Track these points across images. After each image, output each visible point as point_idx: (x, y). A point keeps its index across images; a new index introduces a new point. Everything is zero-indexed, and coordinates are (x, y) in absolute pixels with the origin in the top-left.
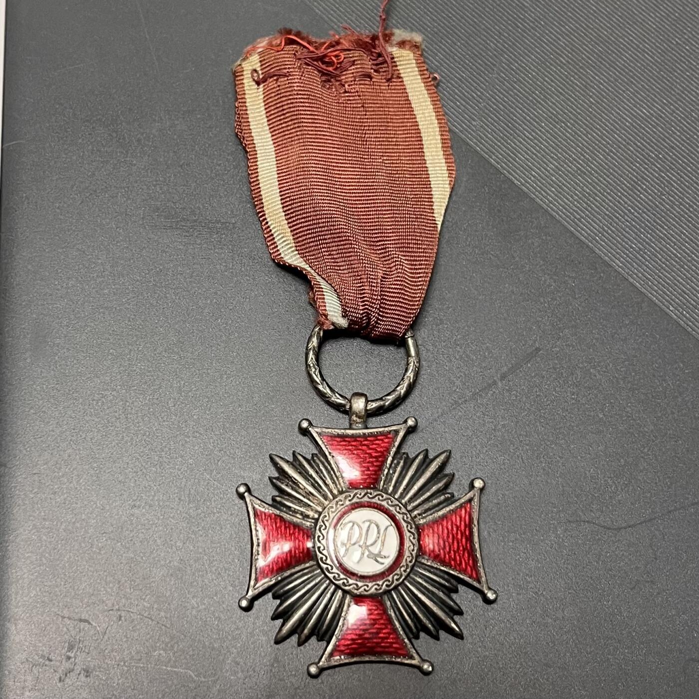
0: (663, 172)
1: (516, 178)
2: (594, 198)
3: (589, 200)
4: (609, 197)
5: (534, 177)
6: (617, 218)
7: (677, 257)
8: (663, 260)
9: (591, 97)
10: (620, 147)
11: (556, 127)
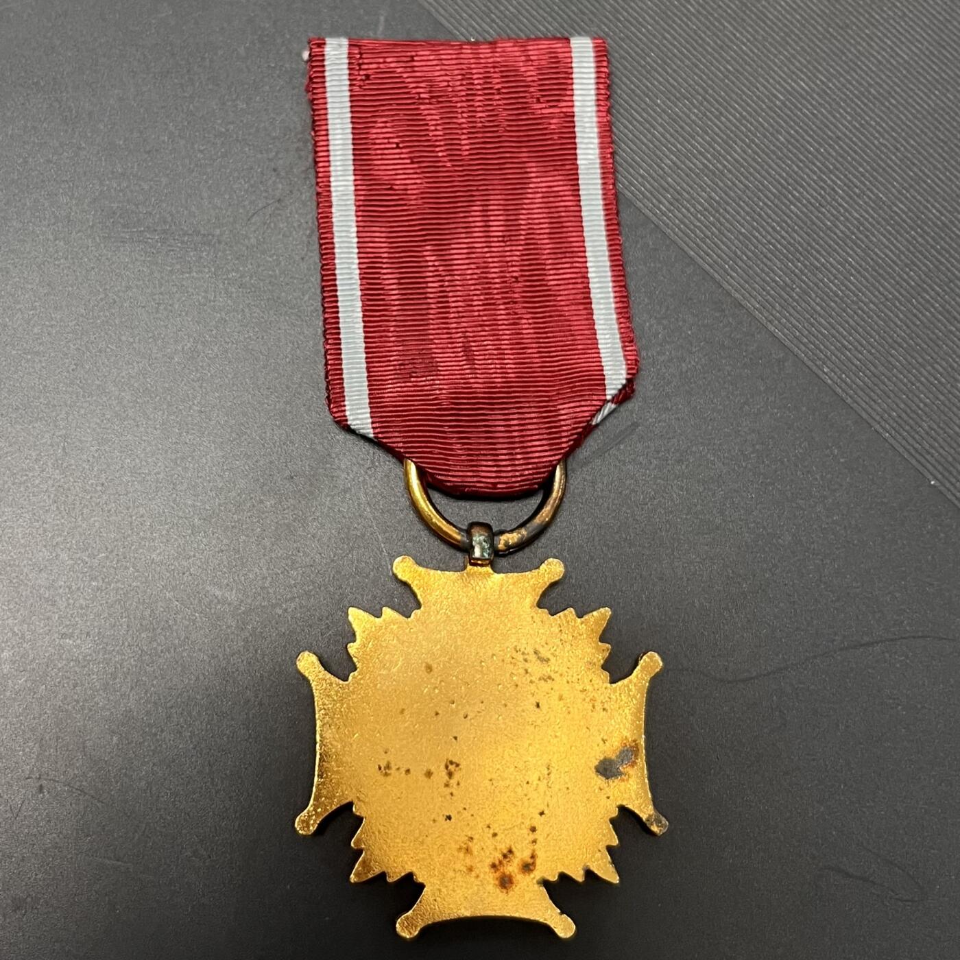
0: (824, 174)
2: (725, 210)
3: (717, 211)
4: (746, 208)
6: (756, 238)
7: (837, 296)
8: (818, 300)
9: (728, 62)
10: (765, 136)
11: (676, 106)
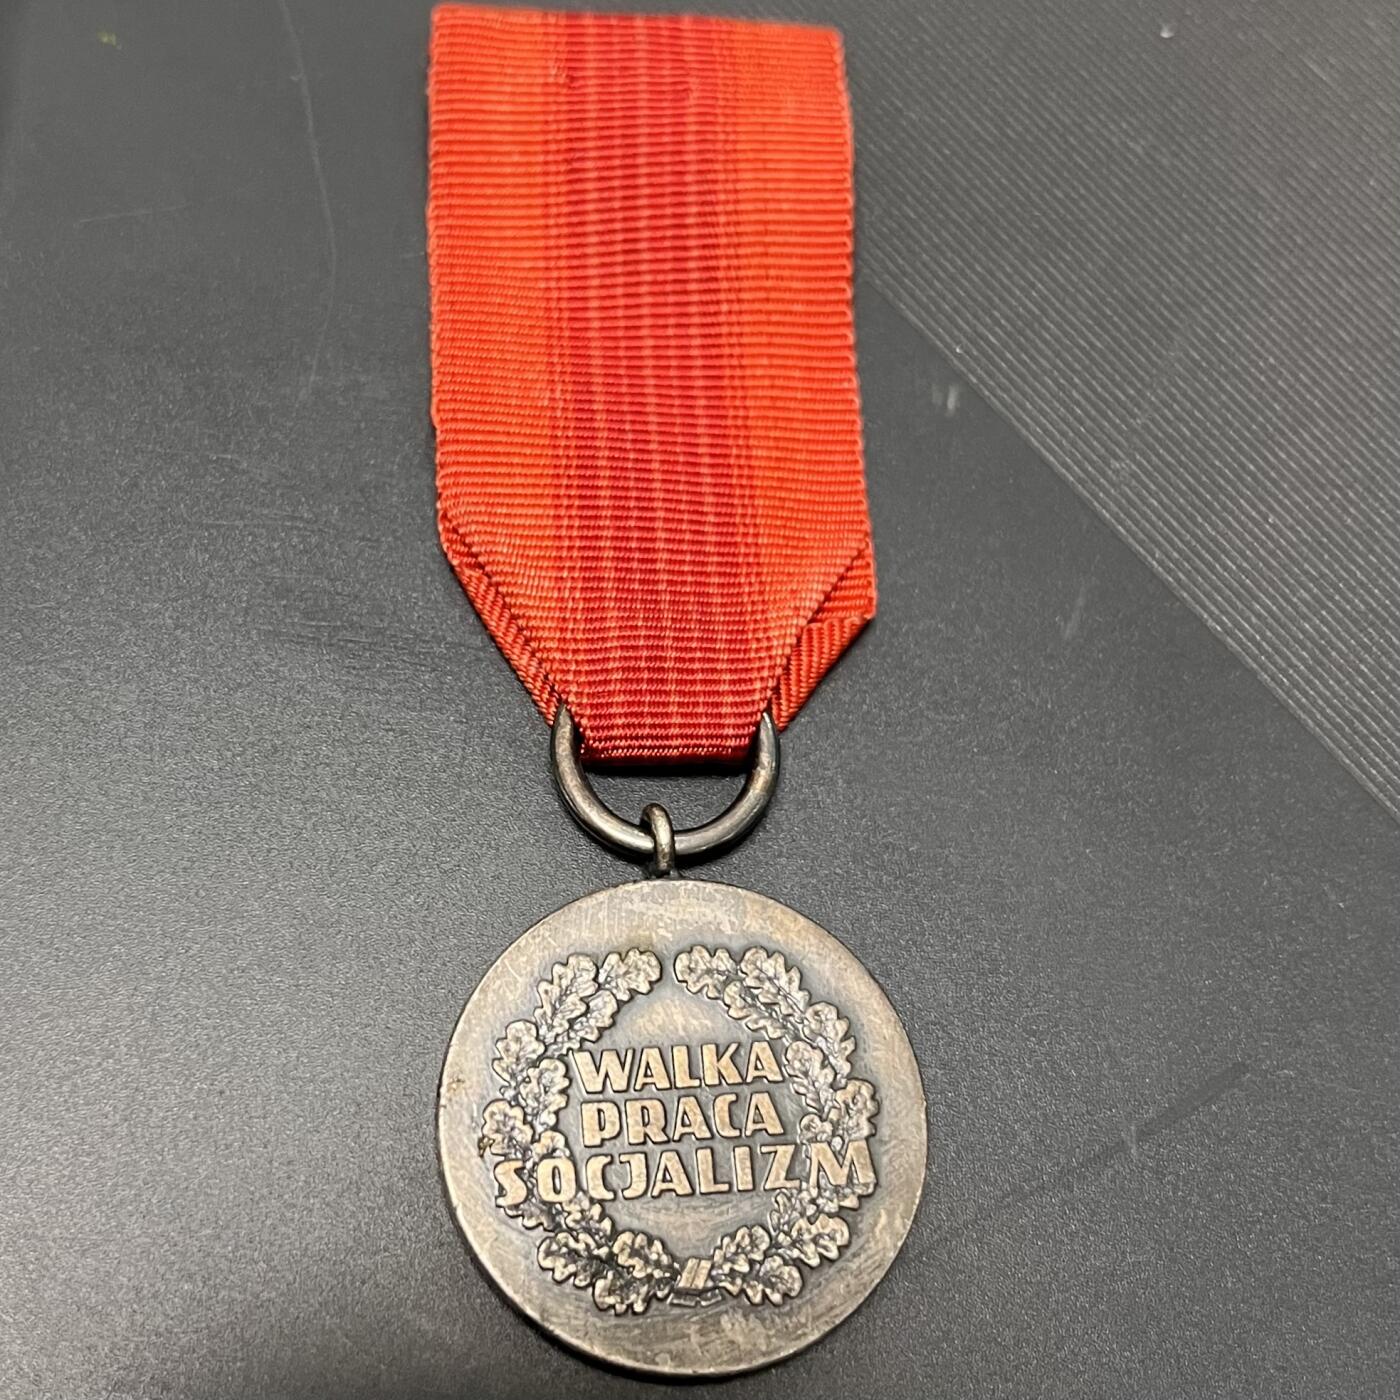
1: (1211, 614)
5: (1259, 616)
